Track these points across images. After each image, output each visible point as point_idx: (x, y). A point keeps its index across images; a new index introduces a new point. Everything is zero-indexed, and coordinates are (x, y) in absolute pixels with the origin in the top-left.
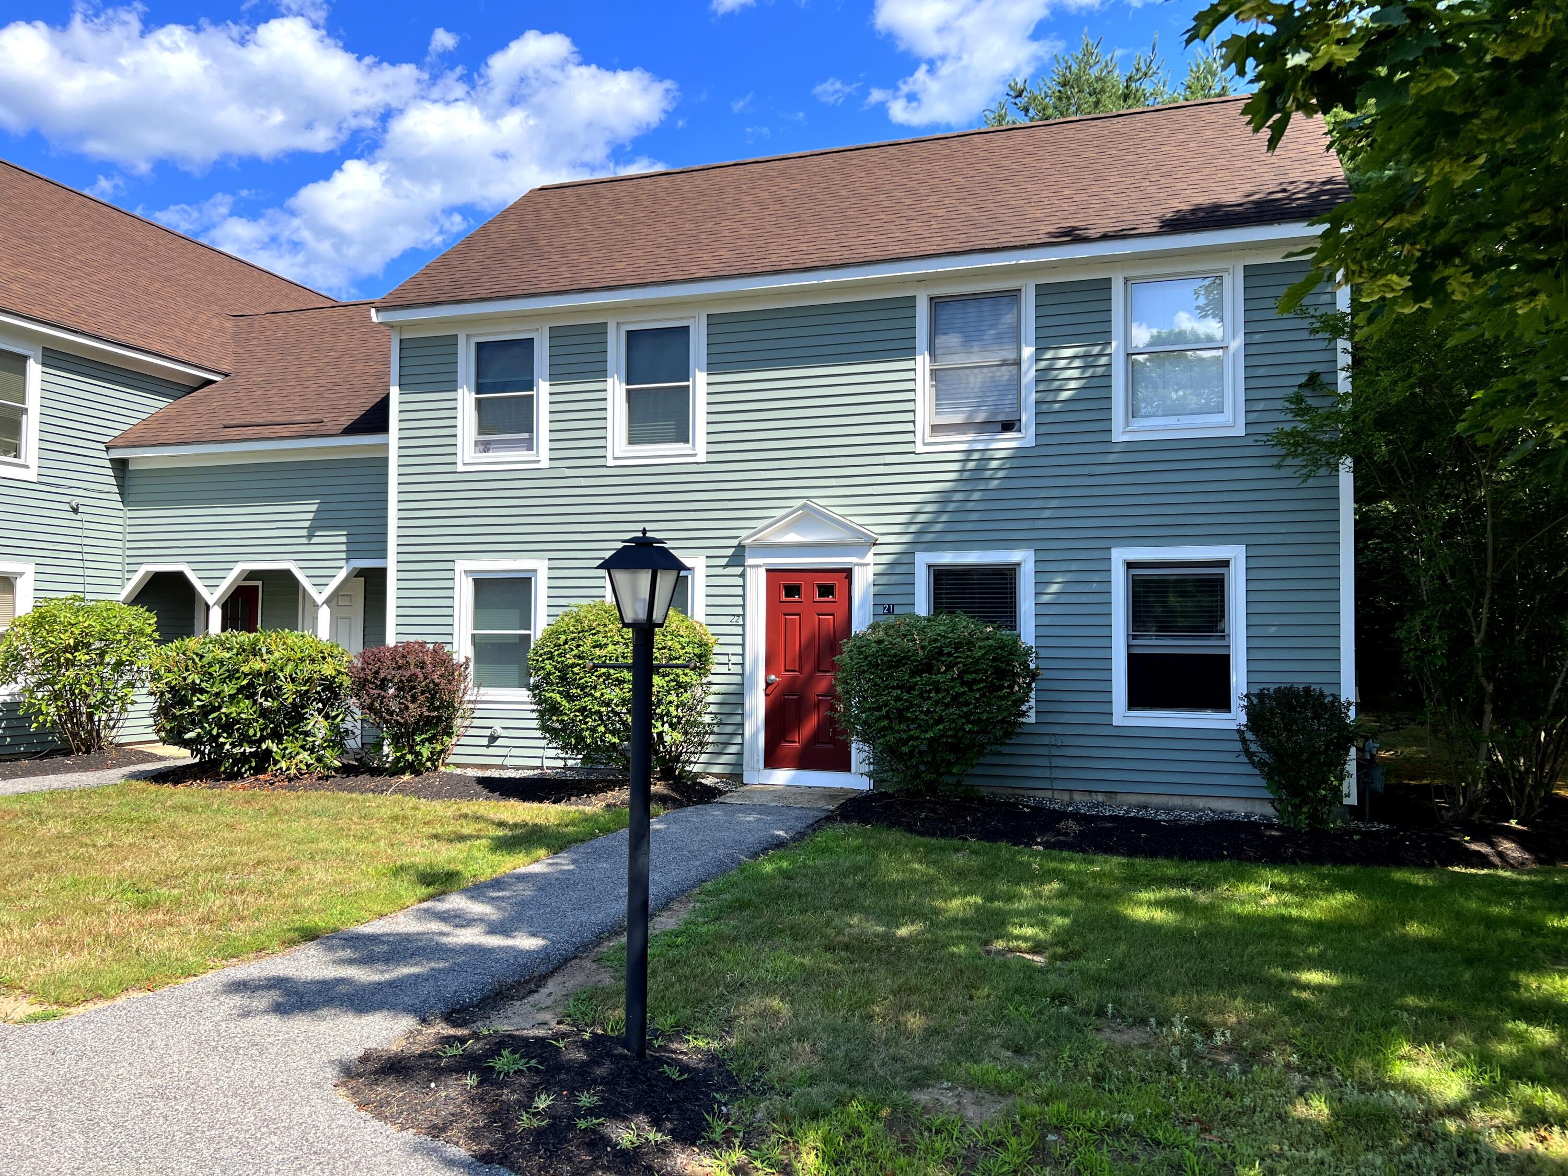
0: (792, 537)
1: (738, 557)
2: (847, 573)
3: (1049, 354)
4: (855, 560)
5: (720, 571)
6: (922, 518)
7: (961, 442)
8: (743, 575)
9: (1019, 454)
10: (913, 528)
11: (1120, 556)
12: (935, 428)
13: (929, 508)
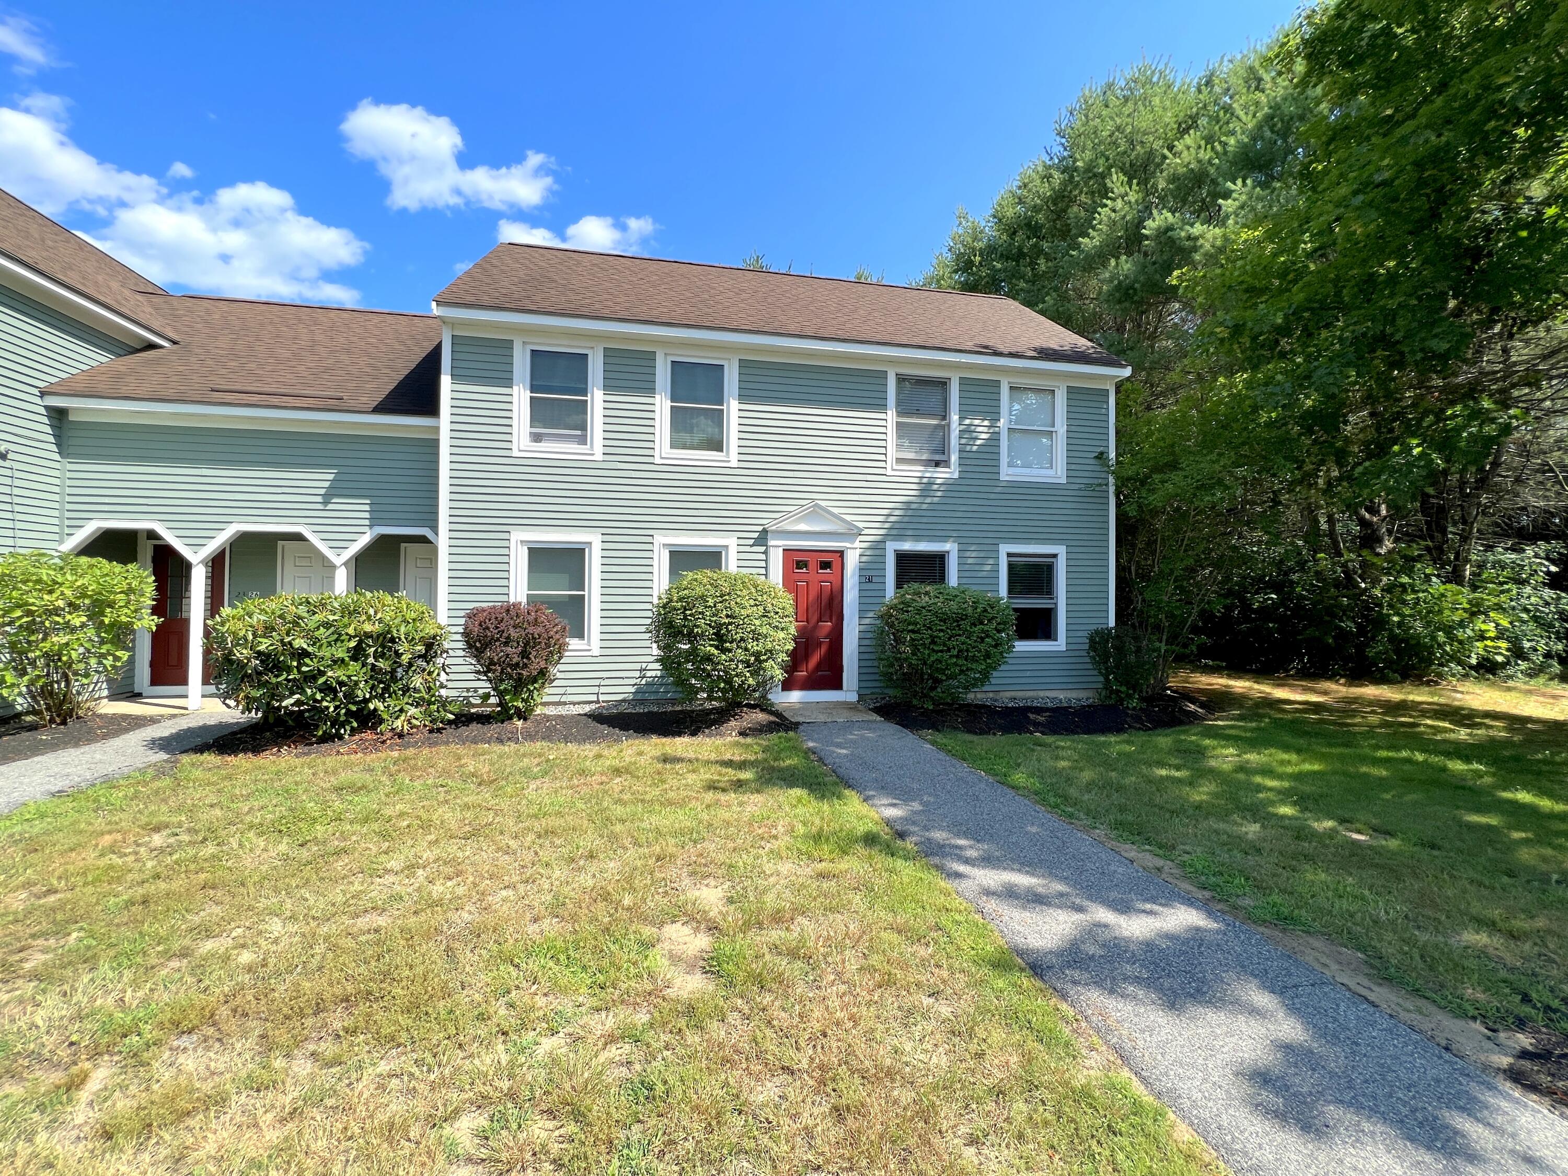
0: (803, 527)
1: (762, 538)
2: (841, 553)
3: (967, 422)
4: (848, 545)
5: (748, 549)
6: (892, 519)
7: (916, 471)
8: (765, 553)
9: (947, 483)
10: (887, 525)
11: (1005, 549)
12: (900, 461)
13: (897, 512)
